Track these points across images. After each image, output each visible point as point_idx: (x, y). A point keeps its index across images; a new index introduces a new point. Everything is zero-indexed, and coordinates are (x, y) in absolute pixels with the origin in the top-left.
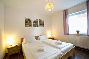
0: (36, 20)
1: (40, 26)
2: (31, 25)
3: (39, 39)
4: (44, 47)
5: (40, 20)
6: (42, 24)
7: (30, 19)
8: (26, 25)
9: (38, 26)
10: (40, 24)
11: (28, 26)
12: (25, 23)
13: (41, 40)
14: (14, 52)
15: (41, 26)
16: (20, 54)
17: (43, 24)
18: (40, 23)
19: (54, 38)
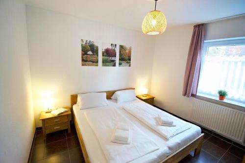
0: (110, 47)
1: (120, 64)
2: (97, 62)
3: (116, 100)
4: (128, 130)
5: (121, 47)
6: (126, 58)
7: (96, 44)
8: (85, 61)
9: (114, 65)
10: (121, 59)
11: (89, 65)
12: (83, 55)
13: (120, 104)
14: (57, 128)
15: (124, 63)
16: (69, 131)
17: (130, 60)
18: (120, 55)
19: (153, 98)
